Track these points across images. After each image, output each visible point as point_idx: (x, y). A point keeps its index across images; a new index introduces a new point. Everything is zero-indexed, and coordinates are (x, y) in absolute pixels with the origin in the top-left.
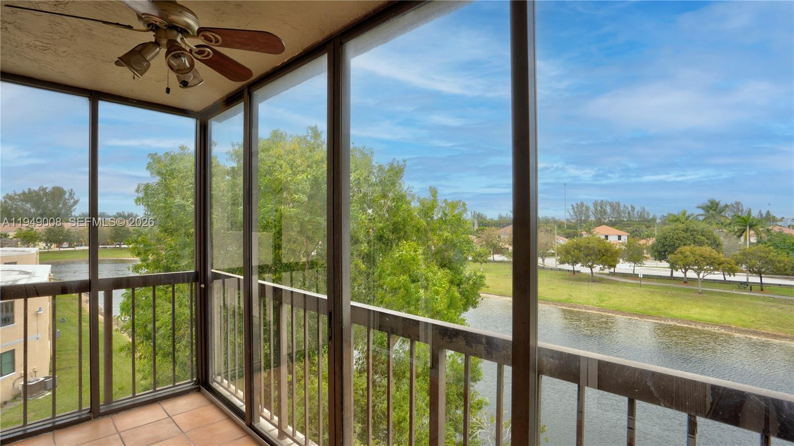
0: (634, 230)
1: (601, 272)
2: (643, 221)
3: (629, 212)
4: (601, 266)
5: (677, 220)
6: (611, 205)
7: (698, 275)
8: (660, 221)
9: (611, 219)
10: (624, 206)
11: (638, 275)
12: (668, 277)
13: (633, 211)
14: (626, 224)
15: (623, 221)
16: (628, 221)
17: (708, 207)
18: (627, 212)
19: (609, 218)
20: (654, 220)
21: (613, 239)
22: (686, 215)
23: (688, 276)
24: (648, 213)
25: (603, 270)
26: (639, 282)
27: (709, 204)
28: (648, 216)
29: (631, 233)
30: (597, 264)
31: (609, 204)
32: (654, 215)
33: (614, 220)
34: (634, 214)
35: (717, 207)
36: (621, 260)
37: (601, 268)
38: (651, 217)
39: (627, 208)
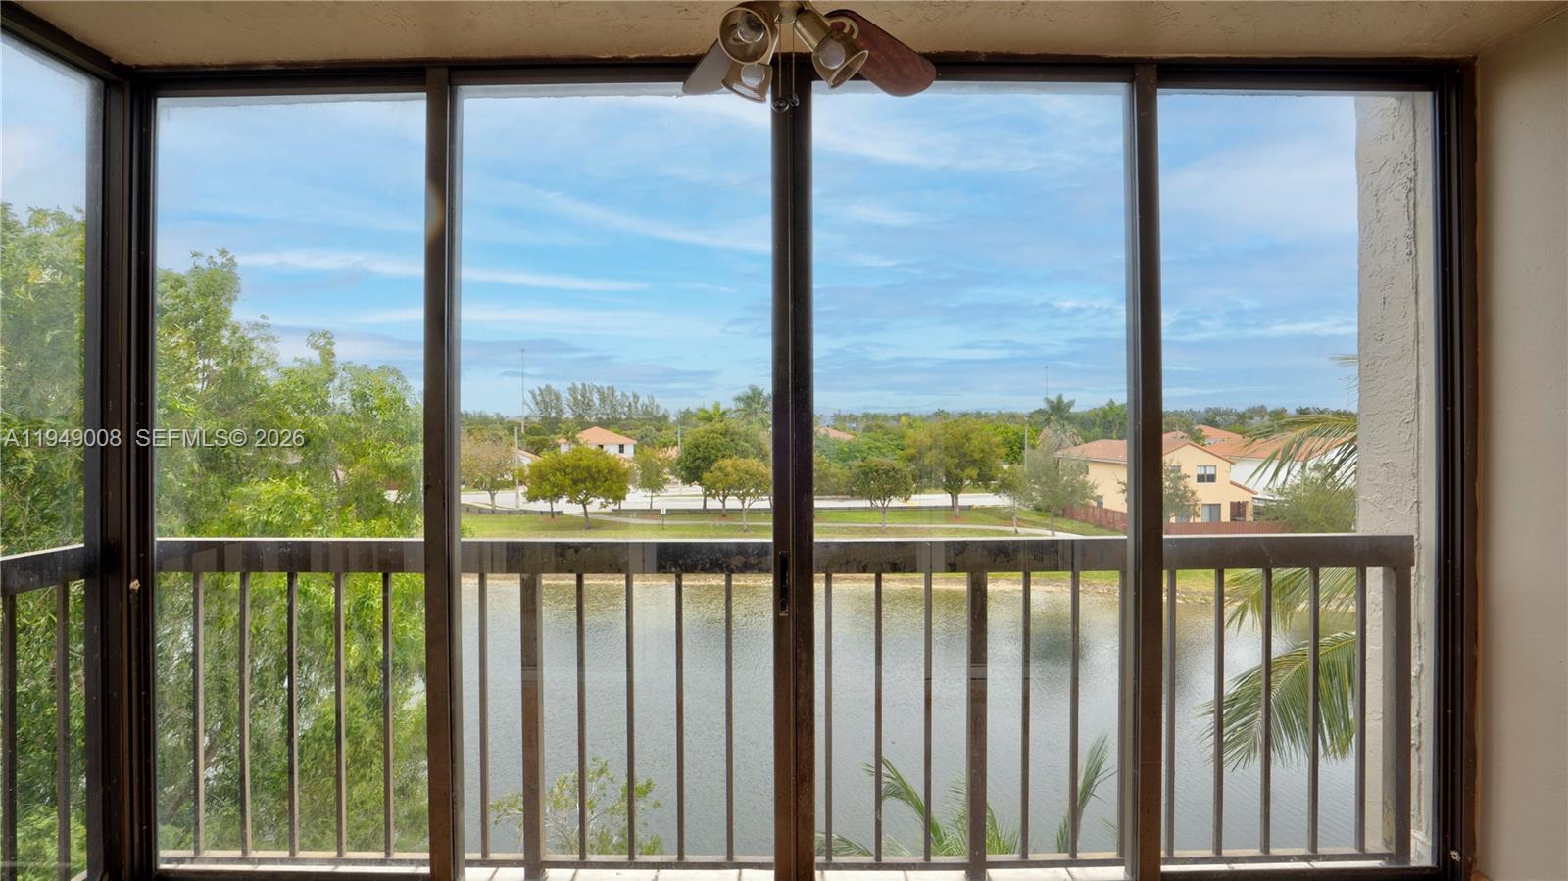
0: (642, 434)
1: (603, 510)
2: (651, 420)
3: (630, 404)
4: (602, 500)
5: (709, 419)
6: (599, 391)
7: (743, 503)
8: (675, 419)
9: (599, 416)
10: (623, 395)
11: (659, 510)
12: (700, 510)
13: (636, 403)
14: (624, 426)
15: (620, 419)
16: (627, 419)
17: (748, 397)
18: (627, 404)
19: (596, 414)
20: (665, 417)
21: (612, 450)
22: (721, 411)
23: (727, 507)
24: (658, 407)
25: (605, 506)
26: (660, 522)
27: (750, 393)
28: (658, 412)
29: (638, 441)
30: (595, 496)
31: (595, 390)
32: (666, 410)
33: (604, 418)
34: (636, 407)
35: (759, 398)
36: (630, 487)
37: (601, 503)
38: (661, 413)
39: (628, 398)
